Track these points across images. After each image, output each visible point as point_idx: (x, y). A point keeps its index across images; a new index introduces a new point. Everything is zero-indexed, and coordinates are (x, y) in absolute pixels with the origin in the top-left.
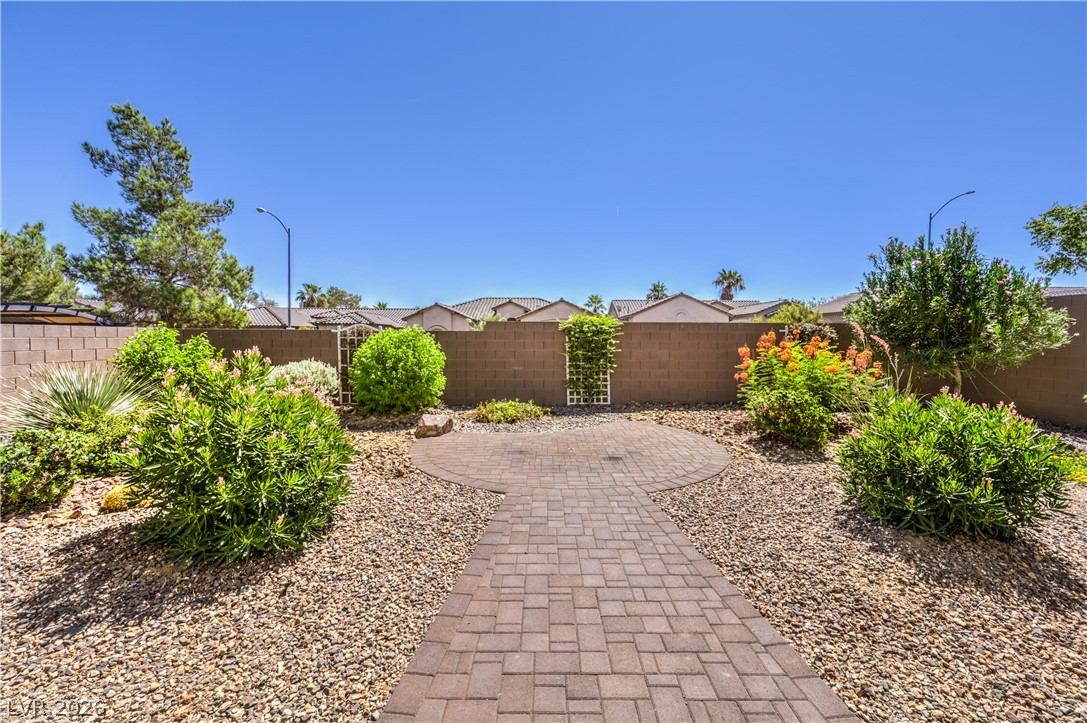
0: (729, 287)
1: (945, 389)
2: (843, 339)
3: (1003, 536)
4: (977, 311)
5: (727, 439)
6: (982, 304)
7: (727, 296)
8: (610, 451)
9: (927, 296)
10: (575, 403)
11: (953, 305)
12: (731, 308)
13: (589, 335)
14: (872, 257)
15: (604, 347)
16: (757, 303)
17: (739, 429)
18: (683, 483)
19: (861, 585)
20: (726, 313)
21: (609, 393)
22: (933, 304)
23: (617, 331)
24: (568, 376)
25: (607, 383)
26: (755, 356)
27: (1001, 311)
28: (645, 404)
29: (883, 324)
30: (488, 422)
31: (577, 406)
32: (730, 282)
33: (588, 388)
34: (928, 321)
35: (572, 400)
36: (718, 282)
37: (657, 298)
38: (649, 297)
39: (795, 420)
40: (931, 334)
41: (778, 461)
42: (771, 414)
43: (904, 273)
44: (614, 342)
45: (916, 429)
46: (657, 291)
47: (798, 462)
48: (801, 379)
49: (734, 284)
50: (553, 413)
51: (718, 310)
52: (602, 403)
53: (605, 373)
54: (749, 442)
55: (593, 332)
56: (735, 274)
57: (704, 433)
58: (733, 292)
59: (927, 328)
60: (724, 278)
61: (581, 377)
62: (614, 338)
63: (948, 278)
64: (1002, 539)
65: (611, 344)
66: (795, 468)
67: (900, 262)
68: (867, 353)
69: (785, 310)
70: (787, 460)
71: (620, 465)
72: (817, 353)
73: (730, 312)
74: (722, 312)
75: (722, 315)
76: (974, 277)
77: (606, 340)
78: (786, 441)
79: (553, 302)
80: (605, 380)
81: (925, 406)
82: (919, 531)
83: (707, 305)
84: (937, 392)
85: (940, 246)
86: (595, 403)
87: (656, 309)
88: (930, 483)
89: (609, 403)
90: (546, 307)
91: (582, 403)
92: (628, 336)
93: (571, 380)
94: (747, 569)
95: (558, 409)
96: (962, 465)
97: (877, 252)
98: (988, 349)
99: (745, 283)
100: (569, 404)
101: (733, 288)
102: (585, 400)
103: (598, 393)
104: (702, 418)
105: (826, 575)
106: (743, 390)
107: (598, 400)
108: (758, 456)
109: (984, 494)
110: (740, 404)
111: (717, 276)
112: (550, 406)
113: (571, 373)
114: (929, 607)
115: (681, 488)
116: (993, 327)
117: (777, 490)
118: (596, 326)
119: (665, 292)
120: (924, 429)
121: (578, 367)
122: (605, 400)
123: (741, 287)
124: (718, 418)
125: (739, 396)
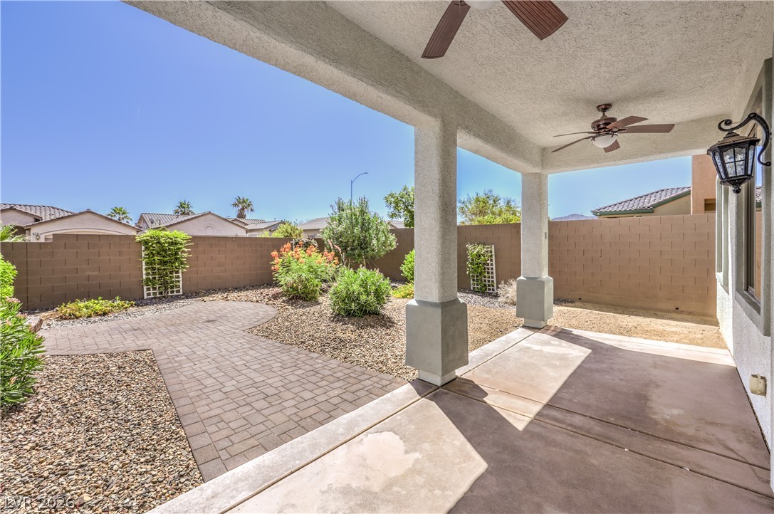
0: (243, 209)
1: (361, 265)
2: (321, 245)
3: (376, 313)
4: (369, 234)
5: (271, 302)
6: (371, 231)
7: (241, 215)
8: (205, 318)
9: (353, 227)
10: (152, 296)
11: (362, 231)
12: (246, 224)
13: (166, 245)
14: (331, 206)
15: (176, 254)
16: (263, 222)
17: (275, 297)
18: (259, 324)
19: (341, 335)
20: (244, 228)
21: (181, 286)
22: (355, 231)
23: (188, 242)
24: (144, 277)
25: (179, 280)
26: (280, 256)
27: (377, 234)
28: (210, 291)
29: (337, 239)
30: (77, 318)
31: (155, 298)
32: (243, 206)
33: (165, 284)
34: (354, 238)
35: (149, 294)
36: (235, 205)
37: (184, 214)
38: (176, 212)
39: (305, 287)
40: (355, 244)
41: (300, 308)
42: (295, 285)
43: (344, 215)
44: (186, 250)
45: (353, 280)
46: (184, 208)
47: (308, 307)
48: (305, 267)
49: (246, 207)
50: (137, 305)
51: (238, 225)
52: (175, 294)
53: (177, 272)
54: (284, 302)
55: (169, 243)
56: (247, 200)
57: (257, 301)
58: (246, 212)
59: (354, 241)
60: (239, 202)
61: (157, 276)
62: (185, 247)
63: (360, 220)
64: (377, 314)
65: (183, 252)
66: (308, 309)
67: (343, 210)
68: (333, 253)
69: (283, 228)
70: (304, 307)
71: (217, 323)
72: (312, 253)
73: (246, 227)
74: (241, 227)
75: (241, 229)
76: (369, 219)
77: (179, 249)
78: (301, 298)
79: (76, 212)
80: (178, 277)
81: (356, 272)
82: (356, 316)
83: (229, 221)
84: (359, 267)
85: (356, 204)
86: (170, 294)
87: (188, 223)
88: (358, 299)
89: (181, 293)
90: (68, 217)
91: (158, 296)
92: (196, 245)
93: (148, 279)
94: (302, 342)
95: (140, 302)
96: (366, 291)
97: (334, 204)
98: (373, 250)
99: (254, 206)
100: (146, 297)
101: (246, 210)
102: (161, 293)
103: (172, 287)
104: (251, 294)
105: (330, 336)
106: (277, 275)
107: (172, 292)
108: (289, 307)
109: (372, 298)
110: (276, 284)
111: (234, 201)
112: (135, 300)
113: (148, 274)
114: (359, 336)
115: (259, 325)
116: (374, 242)
117: (304, 317)
118: (171, 239)
119: (191, 209)
120: (356, 280)
121: (153, 269)
122: (178, 291)
123: (252, 210)
124: (262, 293)
125: (275, 279)
